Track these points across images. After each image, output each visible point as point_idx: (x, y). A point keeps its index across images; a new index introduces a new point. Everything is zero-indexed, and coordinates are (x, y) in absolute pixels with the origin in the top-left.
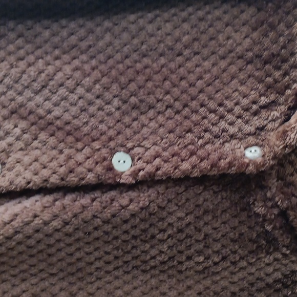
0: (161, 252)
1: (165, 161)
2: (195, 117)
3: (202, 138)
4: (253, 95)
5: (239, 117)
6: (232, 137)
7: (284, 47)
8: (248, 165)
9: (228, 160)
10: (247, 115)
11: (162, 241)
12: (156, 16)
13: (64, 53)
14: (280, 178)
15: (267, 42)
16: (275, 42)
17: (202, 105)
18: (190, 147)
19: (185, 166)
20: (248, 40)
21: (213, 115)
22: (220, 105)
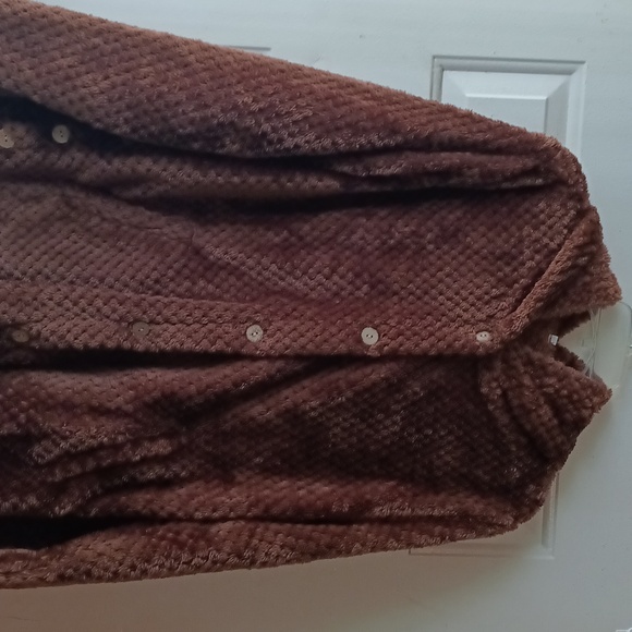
0: (395, 423)
1: (408, 339)
2: (433, 303)
3: (440, 321)
4: (486, 286)
5: (472, 305)
6: (466, 322)
7: (514, 247)
8: (479, 347)
9: (461, 342)
10: (479, 304)
11: (396, 412)
12: (405, 213)
13: (323, 244)
14: (505, 361)
15: (499, 242)
16: (507, 241)
17: (441, 294)
18: (429, 328)
19: (425, 344)
20: (484, 239)
21: (449, 303)
22: (457, 294)
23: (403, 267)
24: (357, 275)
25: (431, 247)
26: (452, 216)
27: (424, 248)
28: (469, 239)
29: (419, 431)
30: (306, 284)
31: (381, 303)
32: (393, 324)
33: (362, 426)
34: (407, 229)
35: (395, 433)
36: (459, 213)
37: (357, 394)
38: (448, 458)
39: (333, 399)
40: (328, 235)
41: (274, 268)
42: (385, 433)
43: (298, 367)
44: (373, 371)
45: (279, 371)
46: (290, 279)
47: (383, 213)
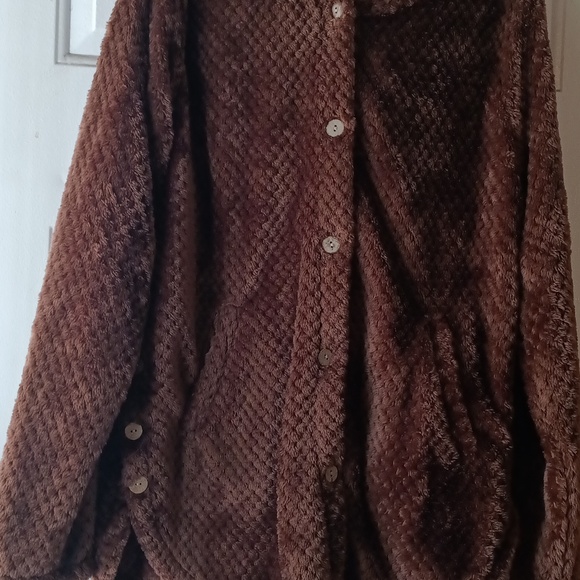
0: (425, 104)
1: (339, 89)
2: (303, 63)
3: (320, 56)
4: (286, 8)
5: (305, 22)
6: (322, 28)
8: (348, 15)
9: (343, 33)
10: (304, 15)
11: (414, 102)
12: (212, 92)
17: (293, 55)
18: (328, 67)
19: (344, 71)
20: (238, 10)
21: (302, 46)
22: (293, 39)
23: (266, 94)
24: (274, 141)
25: (245, 65)
26: (213, 43)
27: (247, 73)
28: (238, 26)
29: (433, 79)
30: (283, 194)
31: (302, 117)
32: (324, 103)
33: (428, 137)
34: (228, 90)
35: (435, 104)
36: (212, 37)
37: (394, 142)
38: (462, 49)
39: (398, 166)
40: (234, 171)
41: (266, 226)
42: (434, 114)
43: (366, 201)
44: (370, 125)
45: (369, 221)
46: (277, 210)
47: (211, 115)
